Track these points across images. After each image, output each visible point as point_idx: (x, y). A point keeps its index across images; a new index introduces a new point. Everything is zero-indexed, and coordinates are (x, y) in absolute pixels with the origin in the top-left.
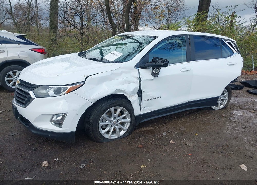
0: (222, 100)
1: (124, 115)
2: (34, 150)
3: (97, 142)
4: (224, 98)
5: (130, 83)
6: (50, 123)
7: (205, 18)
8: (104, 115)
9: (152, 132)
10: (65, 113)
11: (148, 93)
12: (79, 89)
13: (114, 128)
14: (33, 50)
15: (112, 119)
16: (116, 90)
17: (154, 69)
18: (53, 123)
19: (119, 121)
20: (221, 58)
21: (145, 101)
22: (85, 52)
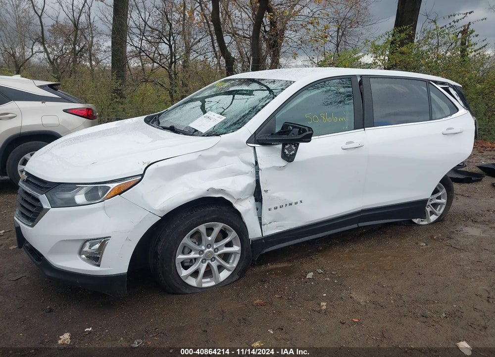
0: (435, 205)
1: (227, 240)
2: (49, 310)
3: (173, 294)
4: (439, 201)
5: (239, 174)
6: (78, 257)
7: (405, 39)
8: (186, 240)
9: (287, 272)
10: (104, 238)
11: (275, 195)
12: (132, 189)
13: (209, 266)
14: (70, 112)
15: (203, 248)
16: (208, 190)
17: (287, 147)
18: (84, 256)
19: (218, 251)
20: (430, 120)
21: (269, 210)
22: (159, 115)
